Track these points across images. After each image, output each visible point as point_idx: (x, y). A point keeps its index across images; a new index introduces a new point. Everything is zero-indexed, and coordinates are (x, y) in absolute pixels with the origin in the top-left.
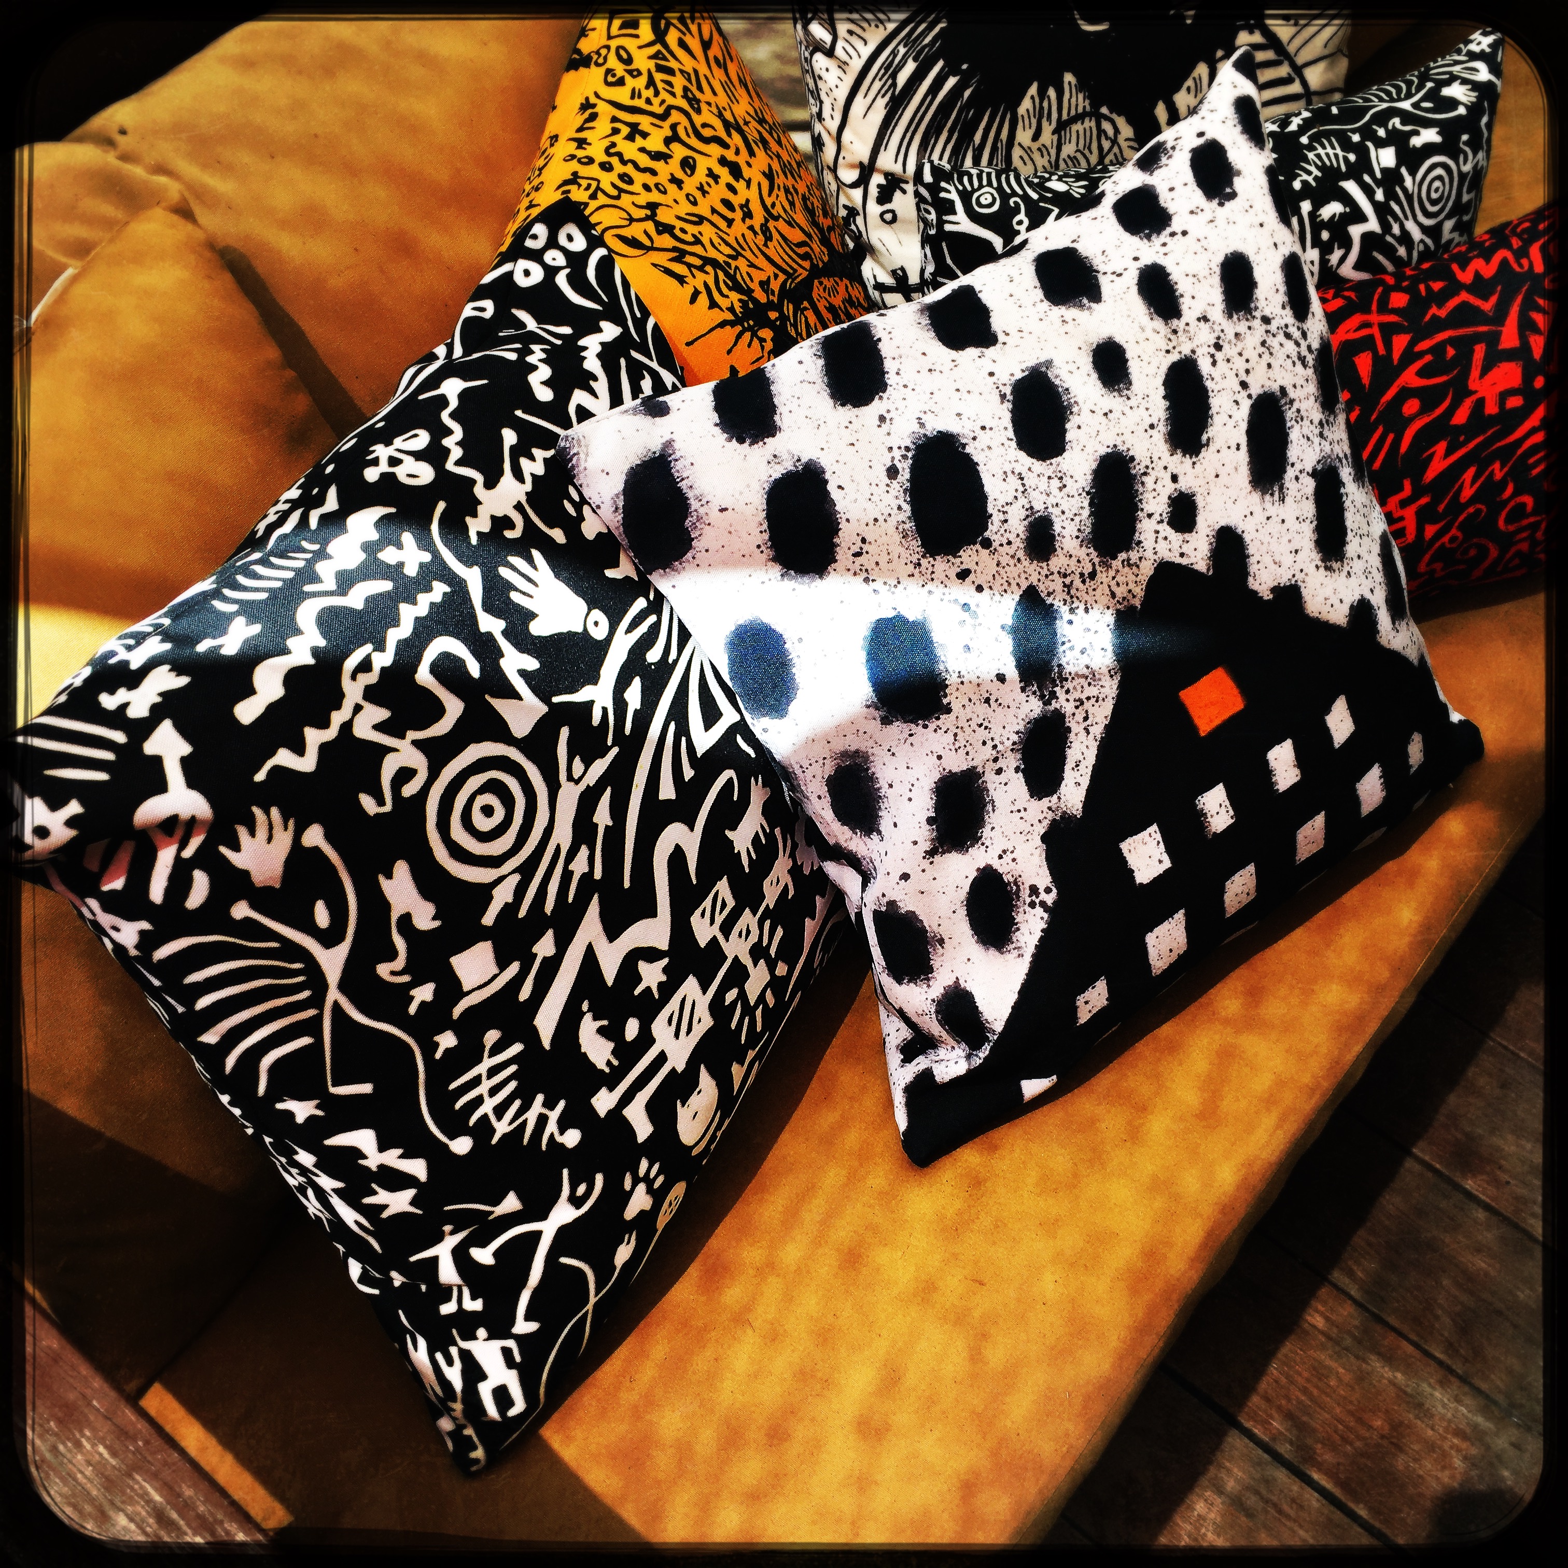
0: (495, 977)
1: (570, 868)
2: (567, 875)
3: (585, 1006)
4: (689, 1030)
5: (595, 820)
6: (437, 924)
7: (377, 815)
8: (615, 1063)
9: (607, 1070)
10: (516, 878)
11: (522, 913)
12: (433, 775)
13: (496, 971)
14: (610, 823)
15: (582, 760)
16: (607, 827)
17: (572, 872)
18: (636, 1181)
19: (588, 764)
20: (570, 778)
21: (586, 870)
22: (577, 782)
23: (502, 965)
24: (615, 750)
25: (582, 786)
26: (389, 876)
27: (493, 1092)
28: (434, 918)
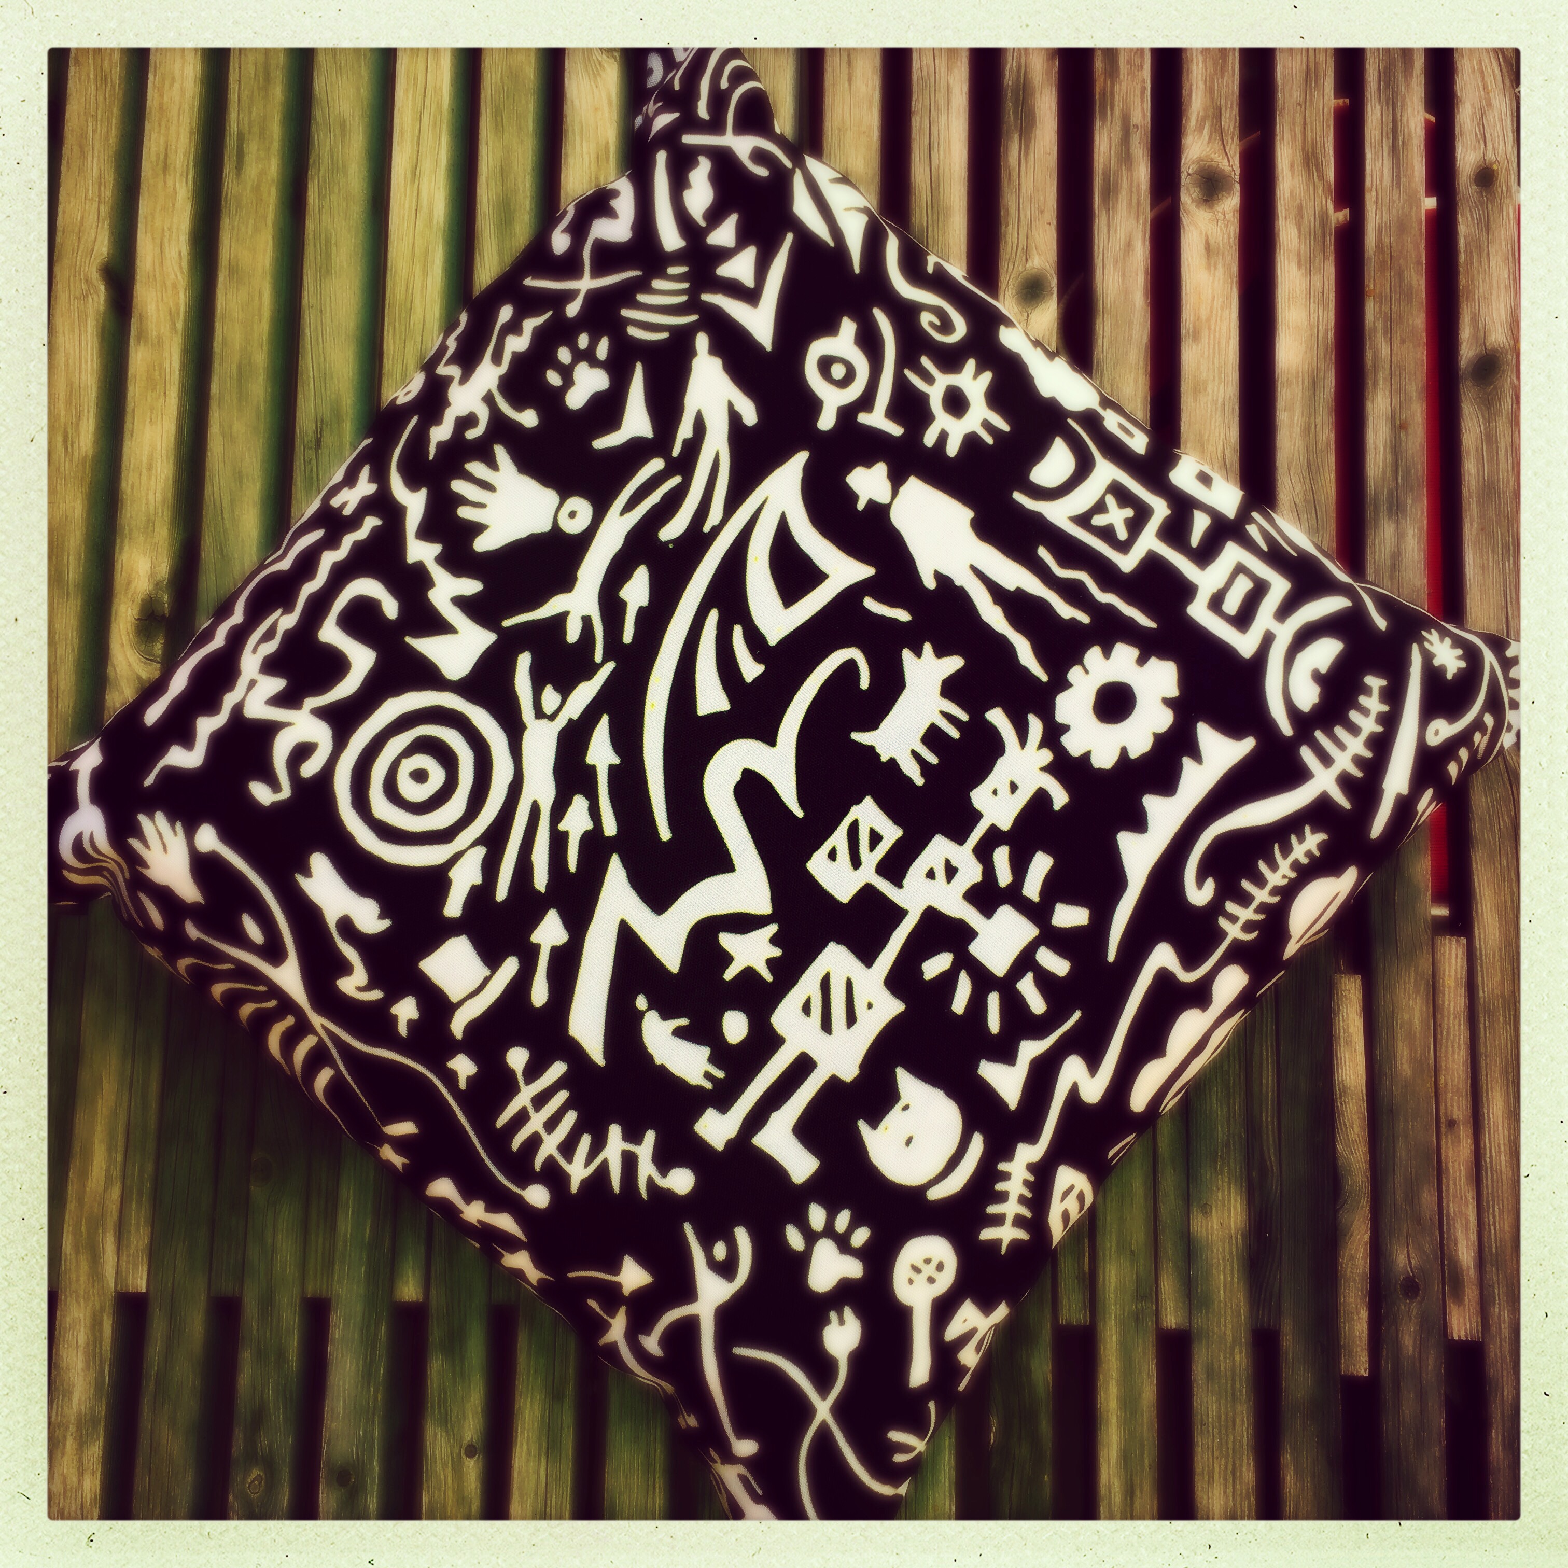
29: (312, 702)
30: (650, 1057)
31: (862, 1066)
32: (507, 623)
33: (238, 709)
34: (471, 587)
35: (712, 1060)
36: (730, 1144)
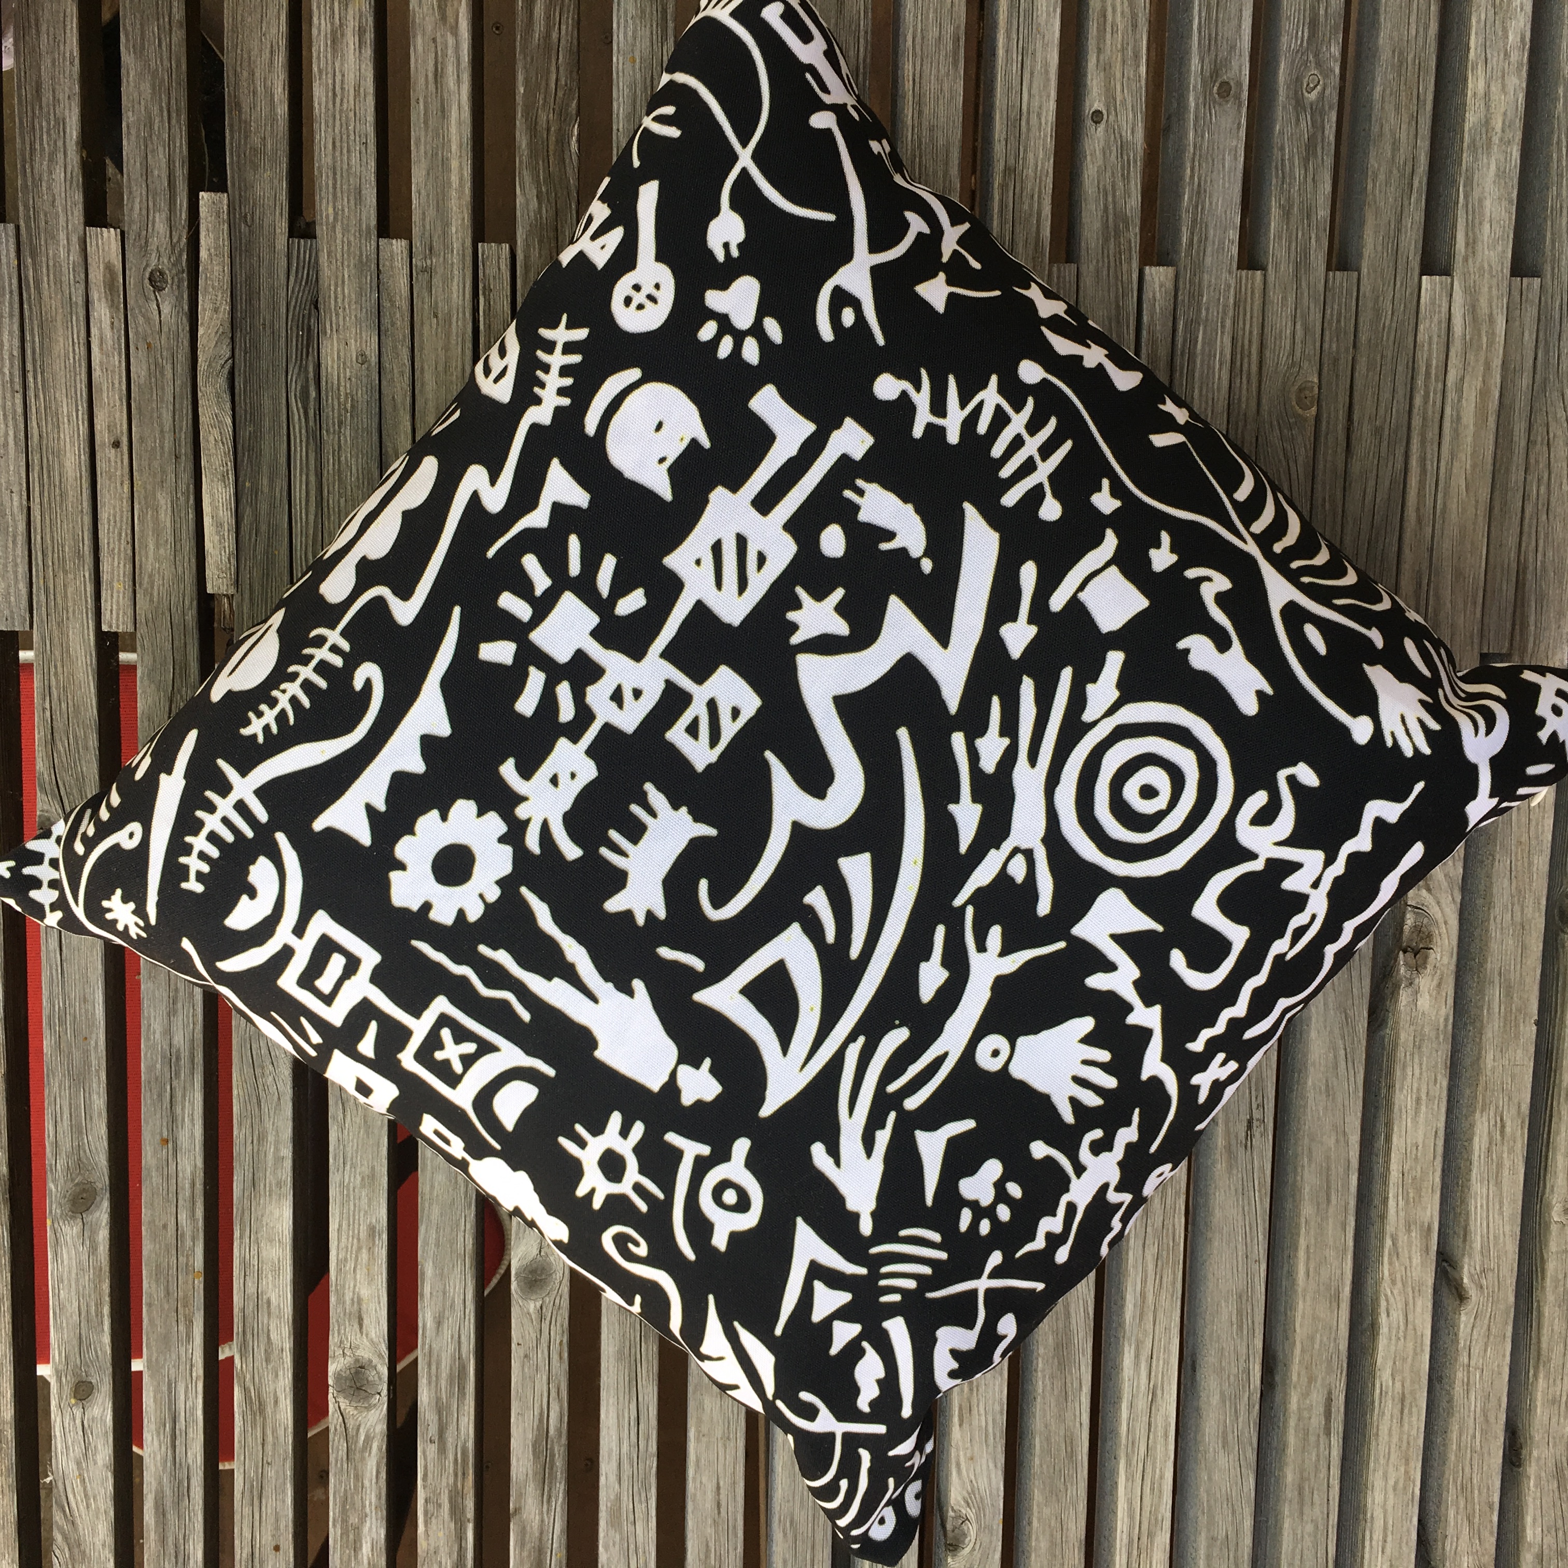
0: (1082, 587)
1: (1006, 741)
2: (1010, 728)
3: (927, 566)
4: (717, 548)
5: (979, 808)
6: (1182, 645)
7: (1295, 764)
8: (848, 494)
9: (860, 483)
10: (1088, 716)
11: (1067, 674)
12: (1228, 824)
13: (1082, 596)
14: (952, 807)
15: (1012, 879)
16: (957, 800)
17: (1002, 734)
18: (757, 330)
19: (1003, 876)
20: (1029, 855)
21: (980, 743)
22: (1016, 851)
23: (1075, 605)
24: (958, 901)
25: (1007, 847)
26: (1260, 694)
27: (1017, 443)
28: (1187, 651)
29: (1257, 865)
30: (917, 511)
31: (706, 501)
32: (1061, 945)
33: (1329, 861)
34: (1097, 981)
35: (857, 508)
36: (838, 425)
